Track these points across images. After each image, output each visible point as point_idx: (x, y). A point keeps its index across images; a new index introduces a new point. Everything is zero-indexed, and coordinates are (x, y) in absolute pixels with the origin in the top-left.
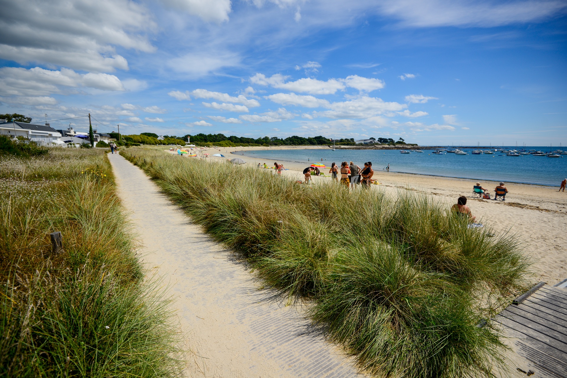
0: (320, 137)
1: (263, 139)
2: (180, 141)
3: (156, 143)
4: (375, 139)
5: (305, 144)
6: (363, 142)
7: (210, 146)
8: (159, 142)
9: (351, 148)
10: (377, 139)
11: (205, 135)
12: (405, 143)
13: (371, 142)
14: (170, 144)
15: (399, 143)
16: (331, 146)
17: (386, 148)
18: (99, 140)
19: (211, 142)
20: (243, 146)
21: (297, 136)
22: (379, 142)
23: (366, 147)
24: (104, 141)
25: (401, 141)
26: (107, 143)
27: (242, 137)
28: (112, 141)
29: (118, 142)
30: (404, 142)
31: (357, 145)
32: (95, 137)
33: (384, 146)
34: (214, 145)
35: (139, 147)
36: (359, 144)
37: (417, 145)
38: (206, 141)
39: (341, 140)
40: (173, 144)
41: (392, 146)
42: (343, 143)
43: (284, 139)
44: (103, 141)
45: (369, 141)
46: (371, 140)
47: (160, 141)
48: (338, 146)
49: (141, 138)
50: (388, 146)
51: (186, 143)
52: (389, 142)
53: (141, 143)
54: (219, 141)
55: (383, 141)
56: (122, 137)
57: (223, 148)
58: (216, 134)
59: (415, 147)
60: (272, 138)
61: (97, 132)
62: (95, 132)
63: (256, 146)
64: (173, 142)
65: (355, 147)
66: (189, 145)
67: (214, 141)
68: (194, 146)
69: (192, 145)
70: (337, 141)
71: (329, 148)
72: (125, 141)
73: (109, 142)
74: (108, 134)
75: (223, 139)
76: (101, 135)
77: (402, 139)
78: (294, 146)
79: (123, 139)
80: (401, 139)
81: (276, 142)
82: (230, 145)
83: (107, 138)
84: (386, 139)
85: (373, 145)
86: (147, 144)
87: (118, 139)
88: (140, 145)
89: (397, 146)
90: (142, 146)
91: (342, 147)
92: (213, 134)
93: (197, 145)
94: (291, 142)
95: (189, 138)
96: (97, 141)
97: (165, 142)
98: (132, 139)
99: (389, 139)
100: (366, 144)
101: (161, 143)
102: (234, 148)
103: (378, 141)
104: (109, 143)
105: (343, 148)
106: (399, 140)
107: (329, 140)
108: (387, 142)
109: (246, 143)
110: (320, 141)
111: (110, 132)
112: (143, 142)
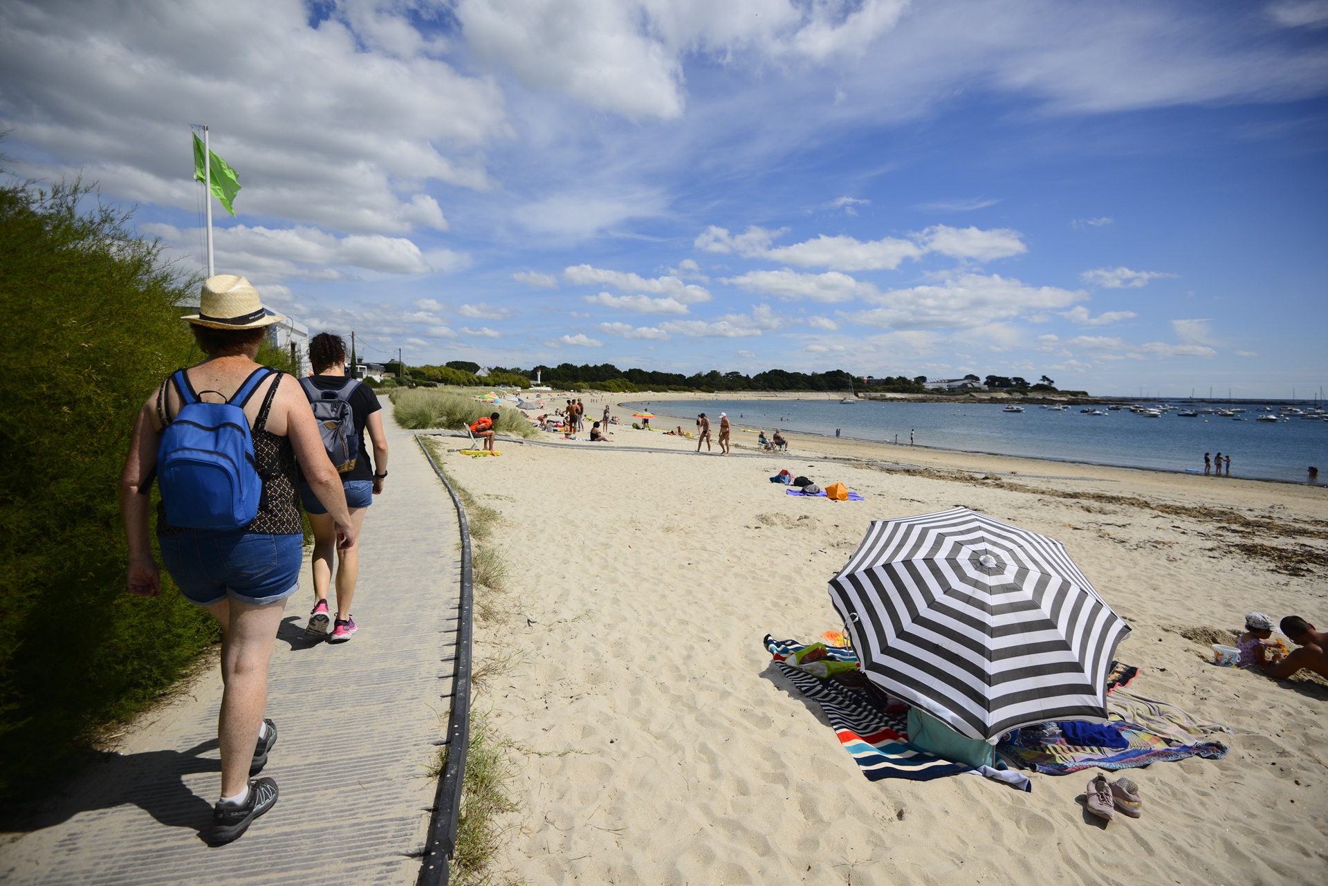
0: (839, 372)
1: (706, 376)
2: (520, 379)
3: (470, 383)
4: (977, 379)
5: (798, 389)
6: (945, 386)
7: (582, 390)
8: (477, 380)
9: (909, 400)
10: (983, 380)
11: (576, 367)
12: (1054, 390)
13: (965, 385)
14: (499, 385)
15: (1038, 388)
16: (861, 395)
17: (1002, 401)
18: (364, 376)
19: (586, 381)
20: (654, 390)
21: (781, 371)
22: (986, 387)
23: (950, 397)
24: (374, 377)
25: (1046, 383)
26: (379, 381)
27: (654, 372)
28: (387, 378)
29: (396, 380)
30: (1053, 385)
31: (926, 392)
32: (359, 371)
33: (994, 395)
34: (591, 388)
35: (436, 388)
36: (933, 390)
37: (1085, 393)
38: (576, 379)
39: (889, 381)
40: (505, 384)
41: (1018, 396)
42: (891, 387)
43: (752, 377)
44: (371, 378)
45: (960, 383)
46: (966, 381)
47: (479, 378)
48: (878, 394)
49: (441, 373)
50: (1005, 396)
51: (532, 382)
52: (1015, 386)
53: (440, 381)
54: (604, 380)
55: (994, 382)
56: (405, 370)
57: (609, 394)
58: (599, 365)
59: (1078, 399)
60: (727, 375)
61: (364, 362)
62: (360, 360)
63: (685, 390)
64: (505, 381)
65: (920, 396)
66: (538, 388)
67: (593, 380)
68: (549, 389)
69: (544, 388)
70: (879, 382)
71: (856, 398)
72: (410, 377)
73: (382, 378)
74: (381, 364)
75: (613, 375)
76: (369, 367)
77: (1048, 380)
78: (772, 393)
79: (406, 374)
80: (1044, 378)
81: (735, 382)
82: (627, 388)
83: (379, 373)
84: (1006, 379)
85: (967, 393)
86: (452, 383)
87: (397, 375)
88: (436, 386)
89: (1031, 395)
90: (440, 386)
91: (889, 395)
92: (591, 365)
93: (556, 387)
94: (767, 384)
95: (539, 373)
96: (362, 377)
97: (489, 380)
98: (423, 374)
99: (1015, 379)
100: (952, 391)
101: (481, 382)
102: (634, 394)
103: (985, 383)
104: (381, 381)
105: (892, 400)
106: (1041, 382)
107: (859, 380)
108: (1011, 385)
109: (662, 384)
110: (835, 381)
111: (387, 361)
112: (446, 381)
